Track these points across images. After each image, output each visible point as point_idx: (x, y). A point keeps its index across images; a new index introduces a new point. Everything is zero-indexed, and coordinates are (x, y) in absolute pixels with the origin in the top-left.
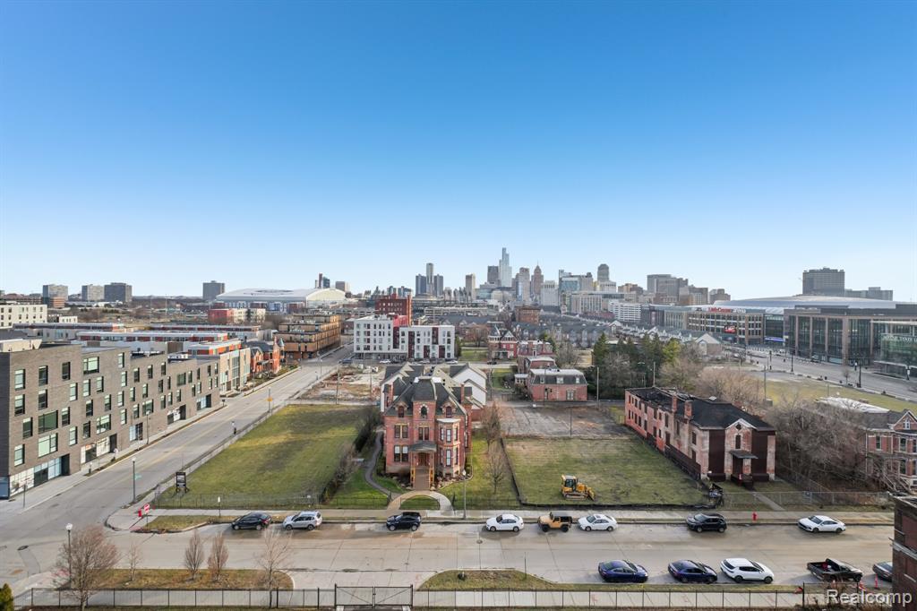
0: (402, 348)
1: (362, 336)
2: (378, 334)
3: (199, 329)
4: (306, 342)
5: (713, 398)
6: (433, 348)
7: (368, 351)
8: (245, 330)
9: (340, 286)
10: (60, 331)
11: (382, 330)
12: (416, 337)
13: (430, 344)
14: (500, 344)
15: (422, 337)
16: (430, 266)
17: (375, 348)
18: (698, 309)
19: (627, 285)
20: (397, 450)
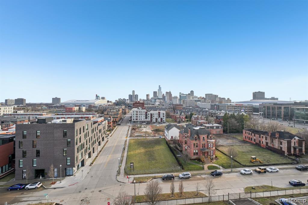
0: (149, 119)
1: (135, 115)
2: (140, 115)
3: (75, 114)
4: (116, 118)
5: (283, 131)
6: (159, 118)
7: (137, 120)
8: (93, 114)
9: (103, 98)
10: (22, 116)
11: (142, 113)
12: (153, 115)
13: (158, 117)
14: (180, 117)
15: (155, 115)
16: (134, 92)
17: (139, 120)
18: (230, 104)
19: (200, 97)
20: (194, 152)
